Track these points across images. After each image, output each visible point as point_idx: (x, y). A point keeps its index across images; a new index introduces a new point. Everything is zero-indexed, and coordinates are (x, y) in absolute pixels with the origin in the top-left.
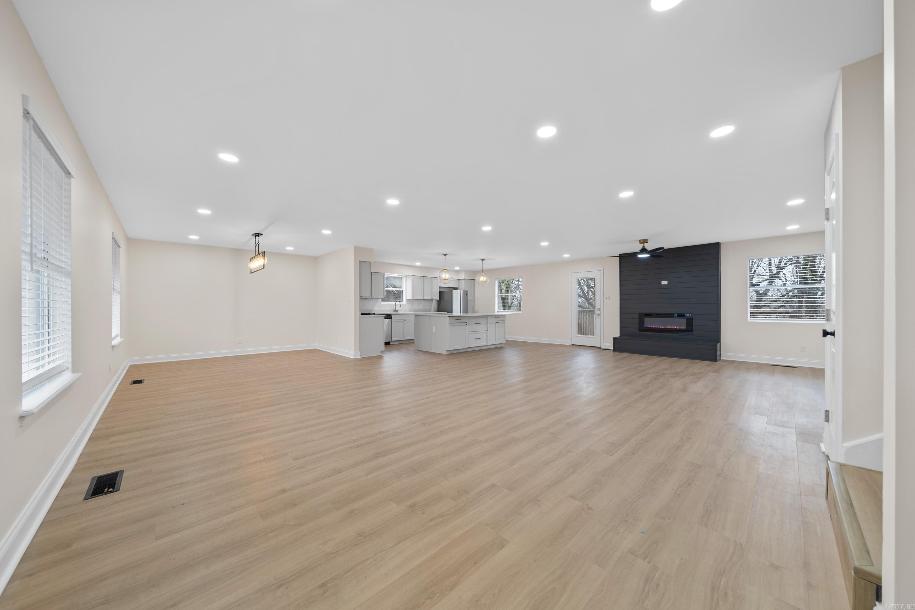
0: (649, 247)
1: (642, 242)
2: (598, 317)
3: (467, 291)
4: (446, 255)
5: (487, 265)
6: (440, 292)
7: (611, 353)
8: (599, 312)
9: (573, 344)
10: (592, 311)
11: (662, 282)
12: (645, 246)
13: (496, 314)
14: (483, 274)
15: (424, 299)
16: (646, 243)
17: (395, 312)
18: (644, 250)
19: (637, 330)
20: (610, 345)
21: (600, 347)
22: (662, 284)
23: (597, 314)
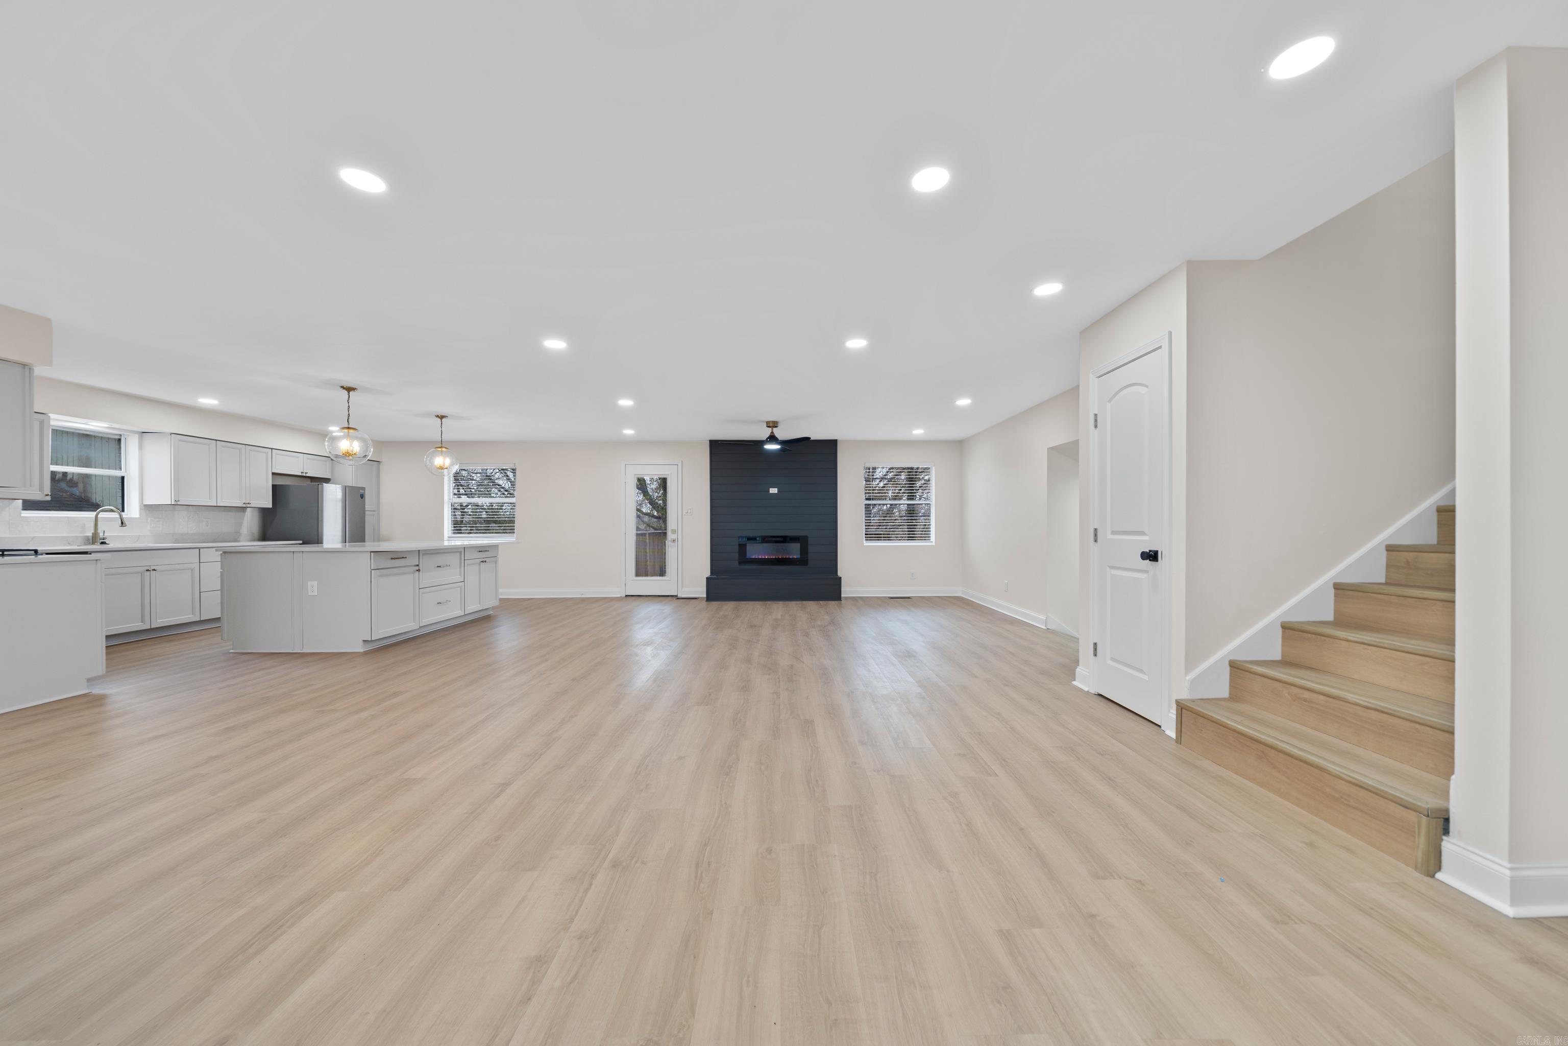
0: (783, 433)
1: (770, 425)
2: (673, 544)
3: (364, 489)
4: (354, 389)
5: (453, 431)
6: (275, 488)
7: (704, 603)
8: (674, 536)
9: (627, 594)
10: (662, 534)
11: (771, 489)
12: (774, 431)
13: (446, 543)
14: (444, 449)
15: (218, 505)
16: (776, 427)
17: (93, 543)
18: (772, 438)
19: (735, 564)
20: (700, 591)
21: (677, 596)
22: (770, 492)
23: (671, 539)
